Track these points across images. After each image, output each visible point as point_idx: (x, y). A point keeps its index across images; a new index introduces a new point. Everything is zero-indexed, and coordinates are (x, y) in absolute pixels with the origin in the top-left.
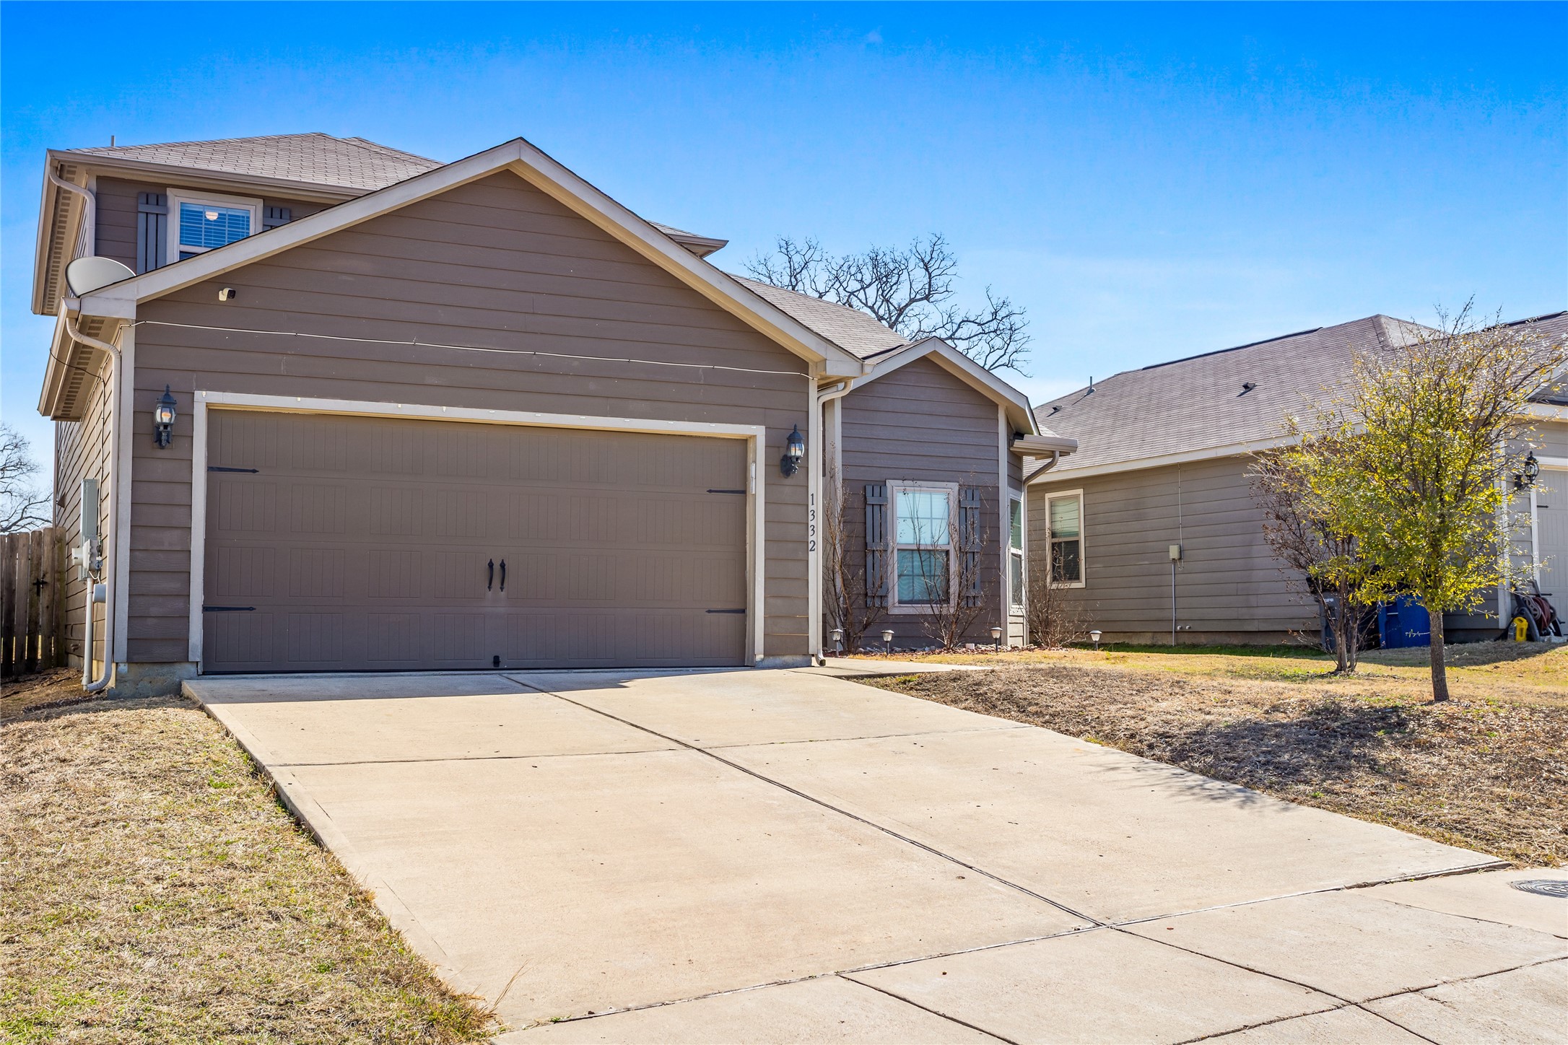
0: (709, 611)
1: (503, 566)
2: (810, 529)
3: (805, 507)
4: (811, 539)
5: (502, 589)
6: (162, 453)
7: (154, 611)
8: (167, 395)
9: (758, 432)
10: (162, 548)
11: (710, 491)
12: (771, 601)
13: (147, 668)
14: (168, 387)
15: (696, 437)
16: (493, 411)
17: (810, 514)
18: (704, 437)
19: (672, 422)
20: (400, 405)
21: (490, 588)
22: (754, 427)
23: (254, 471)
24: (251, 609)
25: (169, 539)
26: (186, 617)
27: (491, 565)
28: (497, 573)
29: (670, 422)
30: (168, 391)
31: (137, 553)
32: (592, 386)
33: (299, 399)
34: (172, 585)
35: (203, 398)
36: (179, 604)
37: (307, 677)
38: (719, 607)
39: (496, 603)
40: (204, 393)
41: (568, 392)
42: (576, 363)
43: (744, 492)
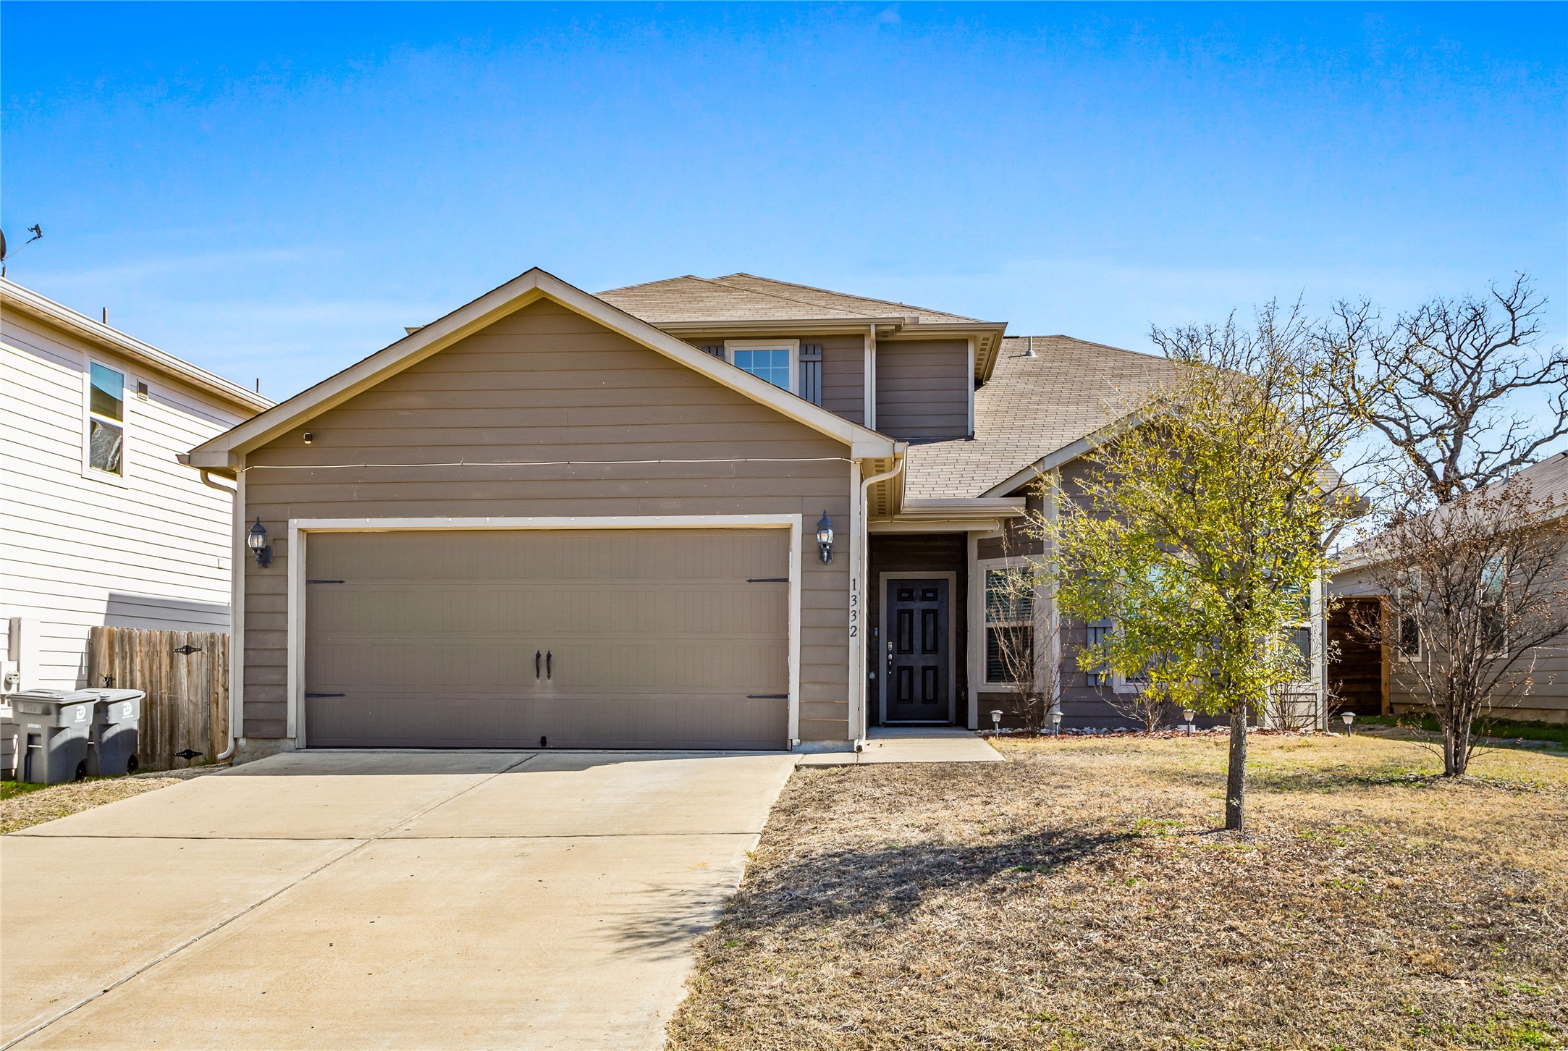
0: (750, 697)
1: (549, 656)
2: (851, 614)
3: (846, 593)
4: (851, 624)
5: (549, 677)
6: (266, 571)
7: (263, 697)
8: (258, 524)
9: (794, 521)
10: (266, 647)
11: (750, 581)
12: (808, 686)
13: (260, 742)
14: (258, 518)
15: (736, 529)
16: (531, 519)
17: (851, 599)
18: (745, 529)
19: (703, 517)
20: (450, 519)
21: (538, 676)
22: (790, 516)
23: (341, 582)
24: (342, 695)
25: (272, 639)
26: (284, 702)
27: (538, 656)
28: (543, 663)
29: (701, 517)
30: (258, 521)
31: (250, 652)
32: (624, 488)
33: (368, 520)
34: (274, 677)
35: (295, 524)
36: (280, 691)
37: (379, 752)
38: (761, 692)
39: (544, 691)
40: (295, 520)
41: (600, 496)
42: (608, 468)
43: (786, 580)
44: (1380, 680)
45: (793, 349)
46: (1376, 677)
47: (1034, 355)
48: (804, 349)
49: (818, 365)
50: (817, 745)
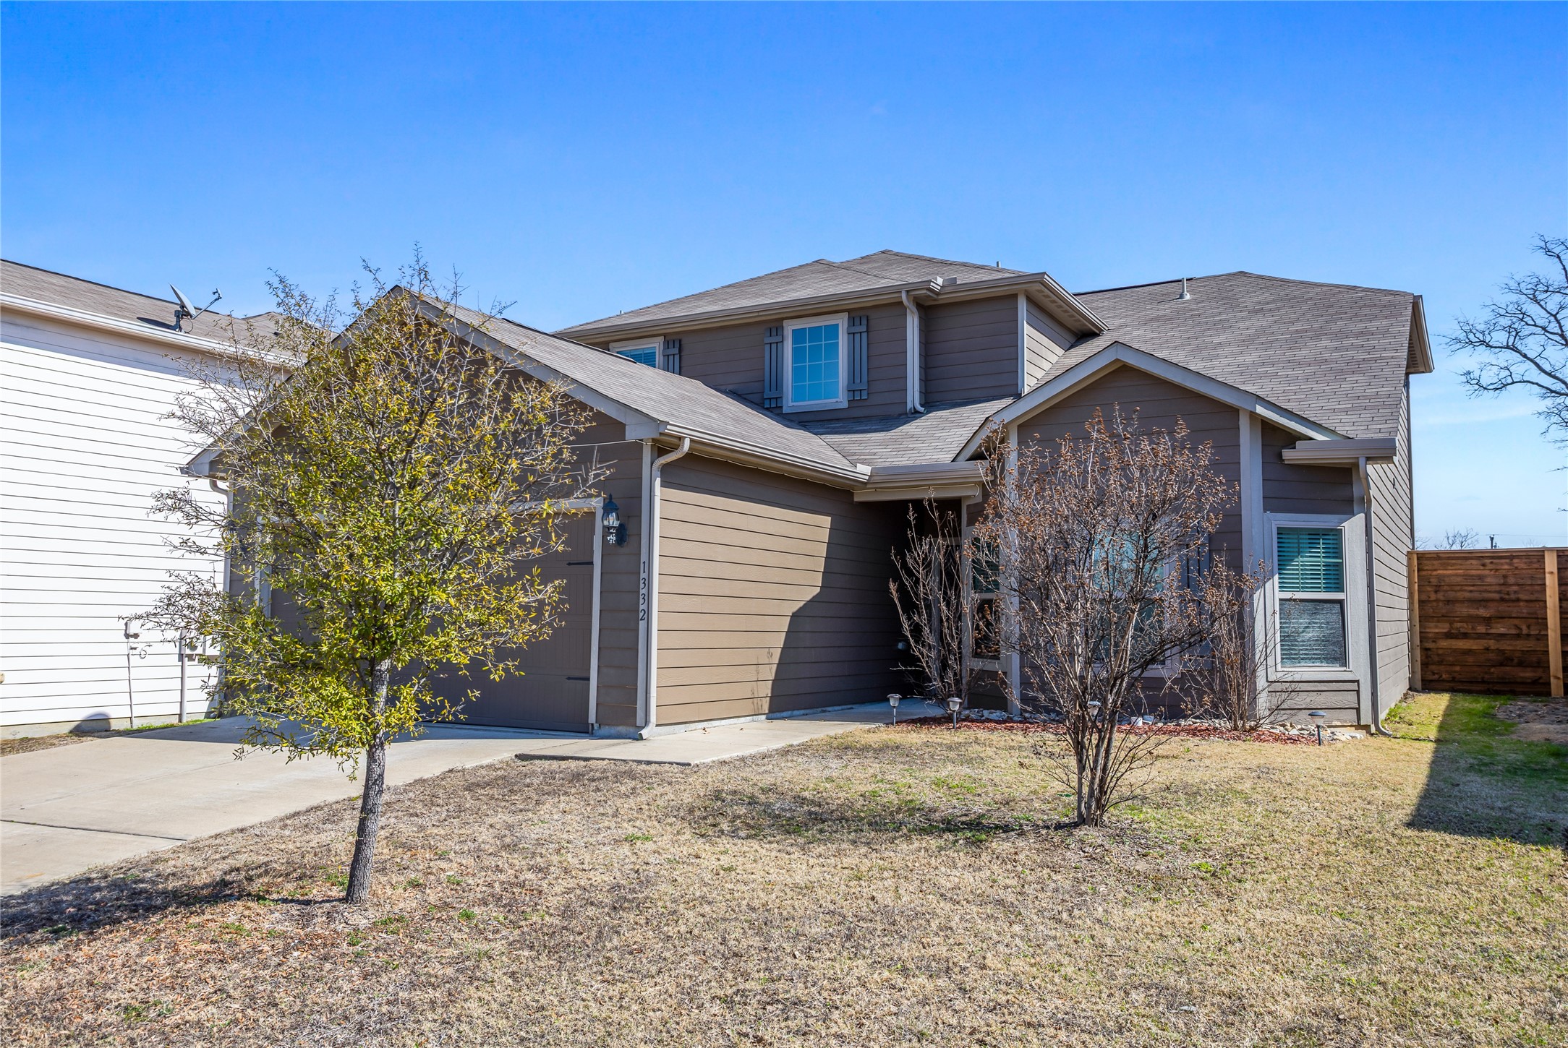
0: (569, 678)
2: (641, 598)
3: (637, 576)
4: (641, 607)
9: (597, 505)
11: (569, 564)
12: (605, 670)
17: (641, 582)
22: (594, 500)
38: (577, 674)
40: (261, 517)
43: (592, 563)
44: (1547, 635)
45: (842, 321)
46: (1543, 633)
47: (1188, 297)
48: (852, 322)
49: (864, 335)
50: (613, 730)
